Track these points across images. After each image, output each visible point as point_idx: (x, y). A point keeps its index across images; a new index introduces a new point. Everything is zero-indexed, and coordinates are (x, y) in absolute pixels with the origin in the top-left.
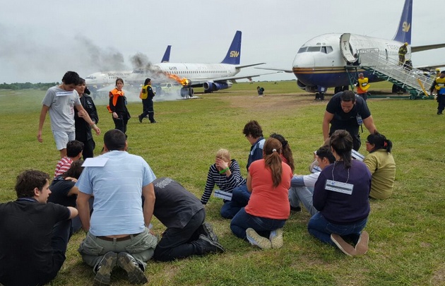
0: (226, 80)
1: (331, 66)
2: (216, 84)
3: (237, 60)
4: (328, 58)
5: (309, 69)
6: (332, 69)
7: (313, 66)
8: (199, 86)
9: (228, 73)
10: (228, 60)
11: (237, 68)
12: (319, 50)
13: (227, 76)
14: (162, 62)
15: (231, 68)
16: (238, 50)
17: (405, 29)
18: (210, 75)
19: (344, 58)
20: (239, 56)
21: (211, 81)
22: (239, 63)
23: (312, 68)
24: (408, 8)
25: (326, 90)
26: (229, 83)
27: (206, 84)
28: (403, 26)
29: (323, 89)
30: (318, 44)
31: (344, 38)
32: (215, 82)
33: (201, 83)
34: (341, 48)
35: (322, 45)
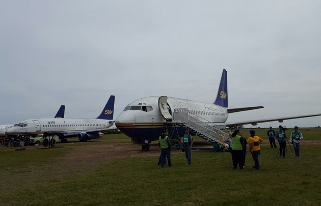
0: (98, 131)
1: (151, 122)
2: (88, 135)
3: (110, 117)
4: (148, 116)
5: (130, 125)
6: (152, 124)
7: (134, 122)
8: (74, 136)
9: (102, 126)
10: (103, 116)
11: (110, 122)
12: (140, 109)
13: (101, 128)
14: (55, 117)
15: (105, 122)
16: (112, 109)
17: (223, 96)
18: (85, 128)
19: (162, 116)
20: (112, 113)
21: (85, 132)
22: (112, 119)
23: (132, 124)
24: (224, 82)
25: (150, 142)
26: (100, 134)
27: (79, 135)
28: (221, 94)
29: (147, 142)
30: (140, 104)
31: (162, 100)
32: (88, 133)
33: (75, 134)
34: (159, 107)
35: (143, 105)
